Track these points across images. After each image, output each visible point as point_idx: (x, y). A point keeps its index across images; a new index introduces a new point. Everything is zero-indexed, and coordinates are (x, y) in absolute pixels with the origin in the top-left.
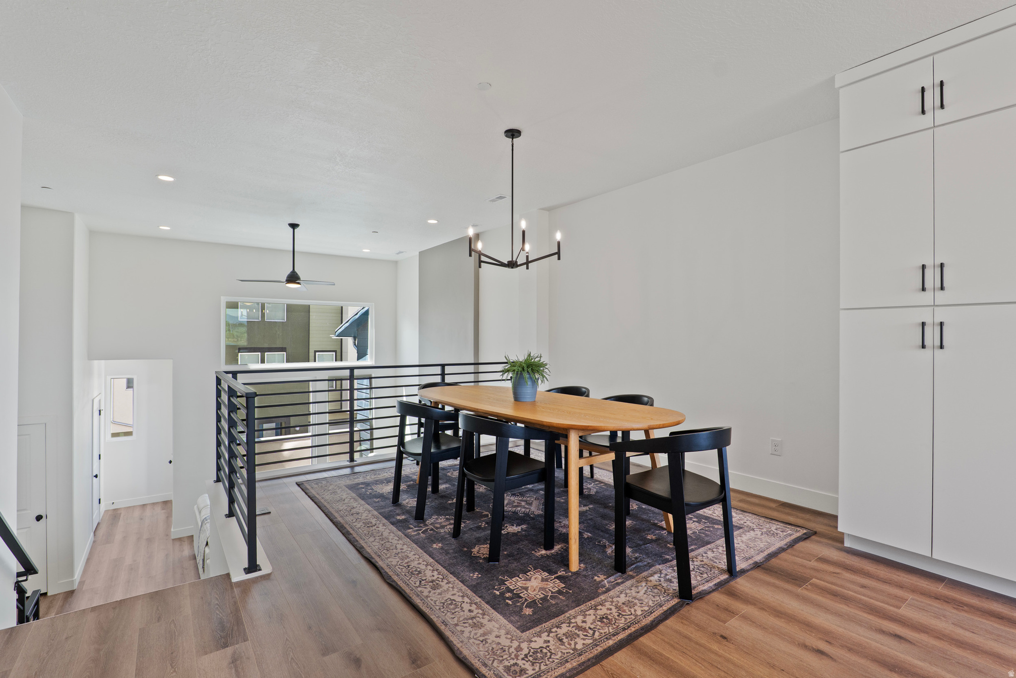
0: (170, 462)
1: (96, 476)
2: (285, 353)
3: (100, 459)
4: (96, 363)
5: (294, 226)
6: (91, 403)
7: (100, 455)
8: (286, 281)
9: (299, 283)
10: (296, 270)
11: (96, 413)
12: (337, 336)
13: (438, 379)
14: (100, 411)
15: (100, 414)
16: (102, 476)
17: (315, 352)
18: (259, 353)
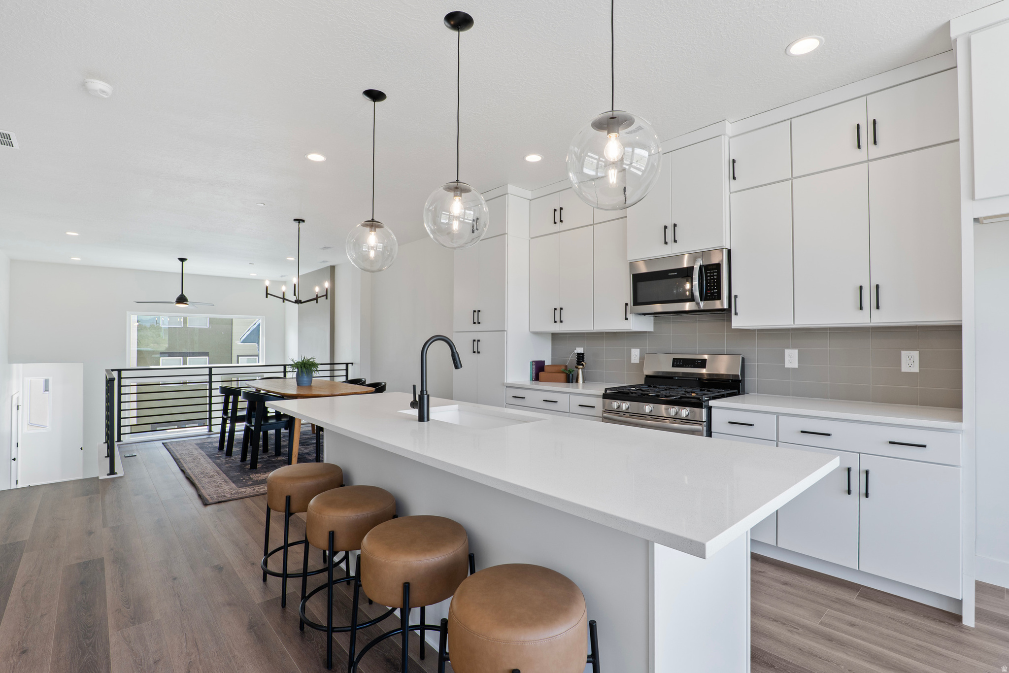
0: (82, 449)
1: (14, 459)
2: (207, 357)
3: (17, 446)
4: (15, 366)
5: (182, 260)
6: (11, 397)
7: (17, 444)
8: (176, 302)
9: (186, 304)
10: (184, 293)
11: (15, 408)
12: (242, 343)
13: (282, 375)
14: (18, 406)
15: (18, 409)
16: (19, 459)
17: (238, 356)
18: (182, 358)
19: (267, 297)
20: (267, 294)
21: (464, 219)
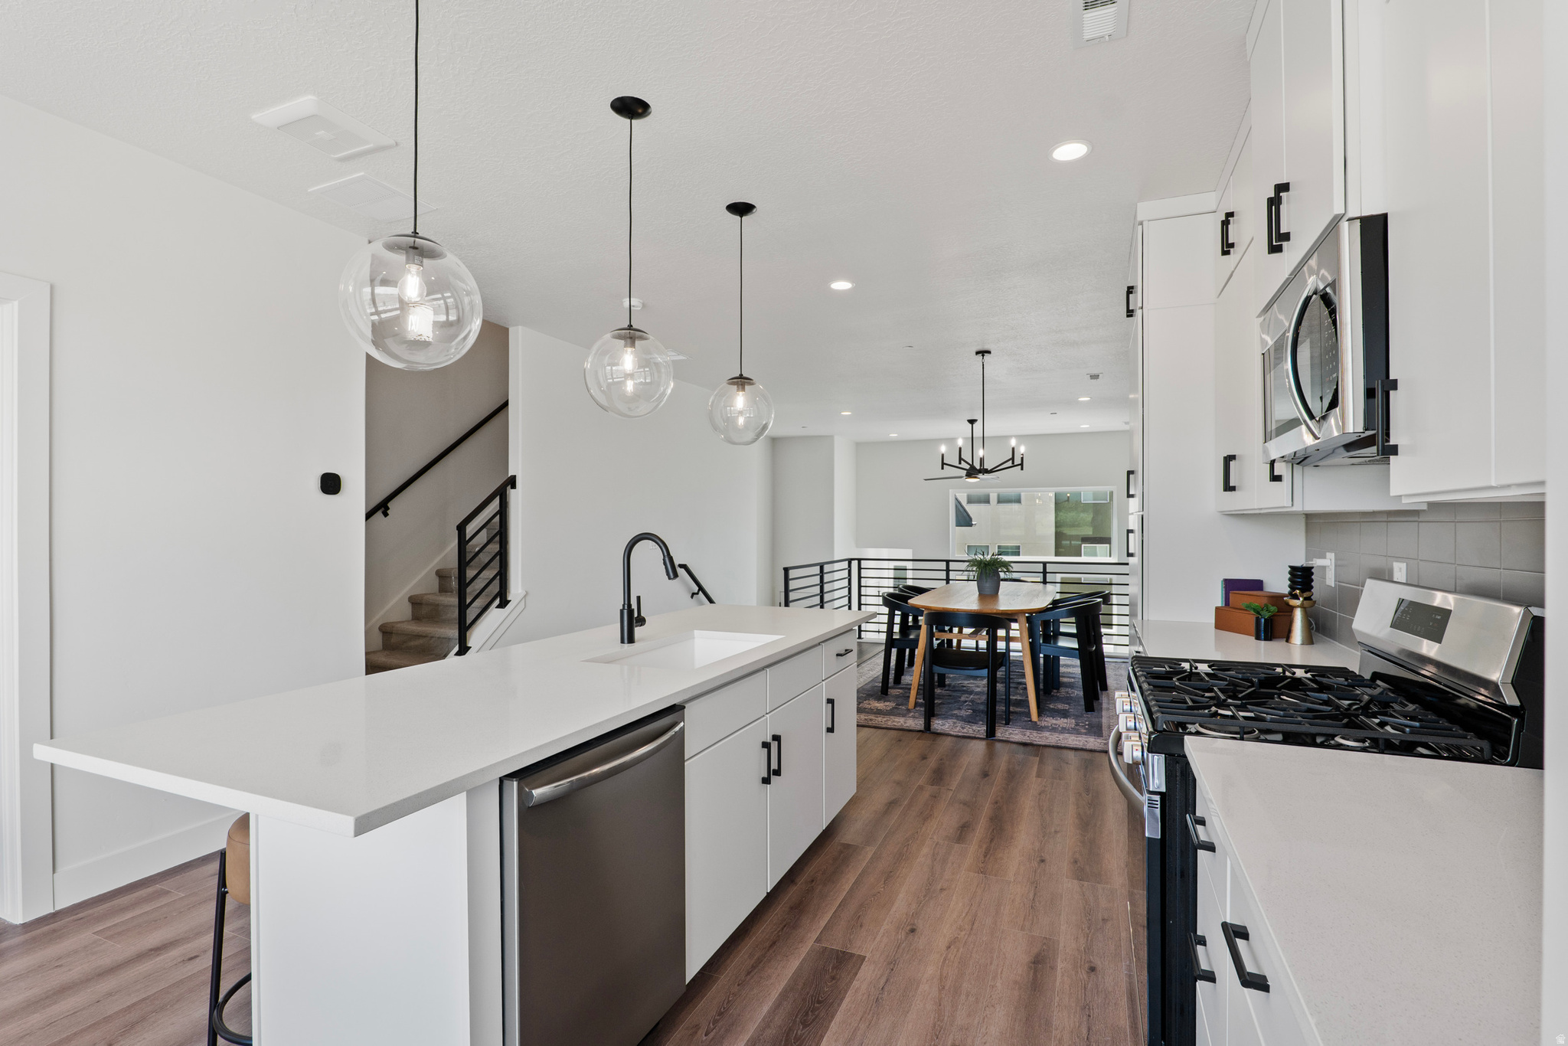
19: (943, 468)
20: (943, 464)
21: (613, 378)
